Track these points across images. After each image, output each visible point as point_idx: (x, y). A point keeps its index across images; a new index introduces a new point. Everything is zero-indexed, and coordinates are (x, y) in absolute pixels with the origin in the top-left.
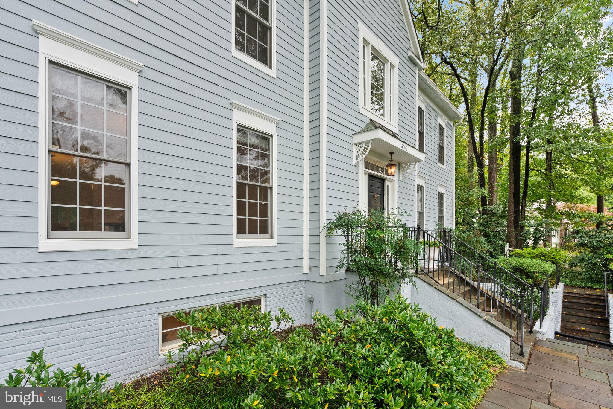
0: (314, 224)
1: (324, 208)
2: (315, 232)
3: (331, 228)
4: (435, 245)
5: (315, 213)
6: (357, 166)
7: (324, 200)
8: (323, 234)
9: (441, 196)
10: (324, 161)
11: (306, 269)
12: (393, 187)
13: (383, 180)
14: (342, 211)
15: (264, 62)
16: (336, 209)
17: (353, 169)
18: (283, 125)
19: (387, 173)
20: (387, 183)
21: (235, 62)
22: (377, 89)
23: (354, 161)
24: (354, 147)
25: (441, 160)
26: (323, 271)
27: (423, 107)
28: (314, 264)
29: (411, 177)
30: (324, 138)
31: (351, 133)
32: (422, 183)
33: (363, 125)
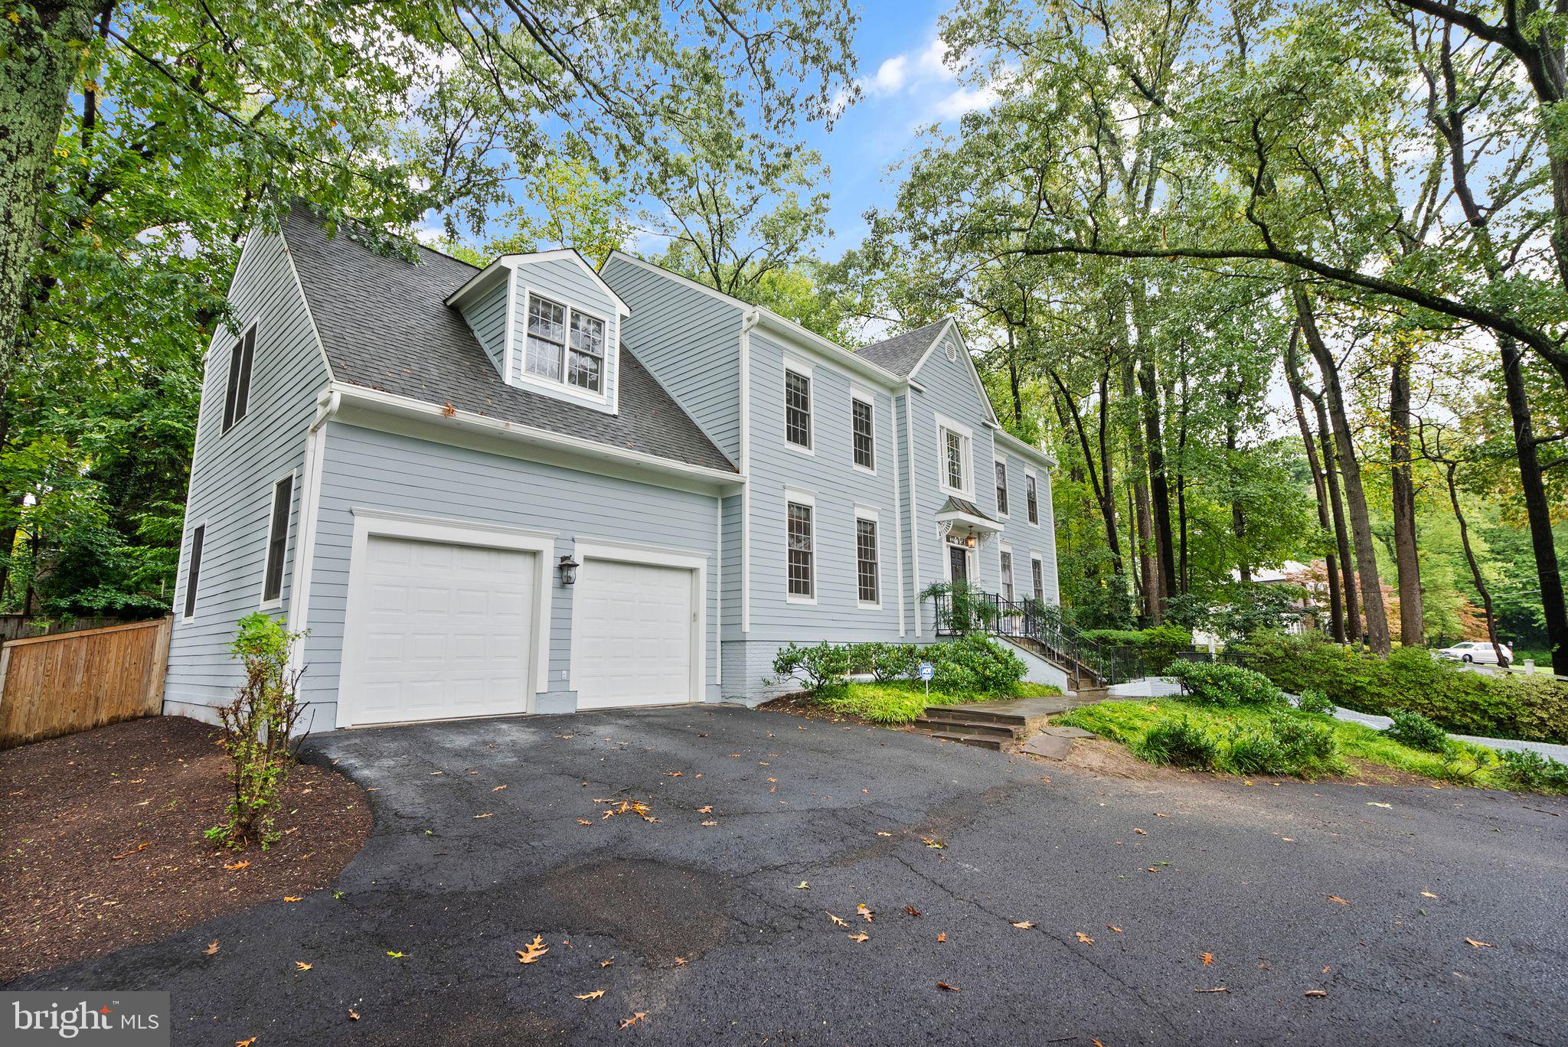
0: (909, 593)
1: (917, 580)
2: (909, 600)
3: (924, 596)
4: (1018, 614)
5: (909, 583)
6: (940, 541)
7: (917, 573)
8: (917, 602)
9: (1036, 564)
10: (915, 540)
11: (902, 633)
12: (974, 558)
13: (963, 551)
14: (933, 582)
15: (868, 465)
16: (928, 581)
17: (936, 544)
18: (883, 512)
19: (967, 545)
20: (968, 554)
21: (857, 474)
22: (954, 464)
23: (938, 537)
24: (937, 525)
25: (1033, 518)
26: (918, 633)
27: (1003, 461)
28: (910, 627)
29: (993, 545)
30: (914, 521)
31: (933, 512)
32: (1008, 549)
33: (944, 503)
